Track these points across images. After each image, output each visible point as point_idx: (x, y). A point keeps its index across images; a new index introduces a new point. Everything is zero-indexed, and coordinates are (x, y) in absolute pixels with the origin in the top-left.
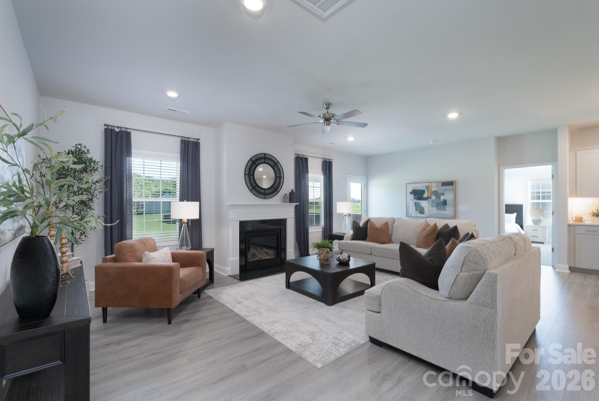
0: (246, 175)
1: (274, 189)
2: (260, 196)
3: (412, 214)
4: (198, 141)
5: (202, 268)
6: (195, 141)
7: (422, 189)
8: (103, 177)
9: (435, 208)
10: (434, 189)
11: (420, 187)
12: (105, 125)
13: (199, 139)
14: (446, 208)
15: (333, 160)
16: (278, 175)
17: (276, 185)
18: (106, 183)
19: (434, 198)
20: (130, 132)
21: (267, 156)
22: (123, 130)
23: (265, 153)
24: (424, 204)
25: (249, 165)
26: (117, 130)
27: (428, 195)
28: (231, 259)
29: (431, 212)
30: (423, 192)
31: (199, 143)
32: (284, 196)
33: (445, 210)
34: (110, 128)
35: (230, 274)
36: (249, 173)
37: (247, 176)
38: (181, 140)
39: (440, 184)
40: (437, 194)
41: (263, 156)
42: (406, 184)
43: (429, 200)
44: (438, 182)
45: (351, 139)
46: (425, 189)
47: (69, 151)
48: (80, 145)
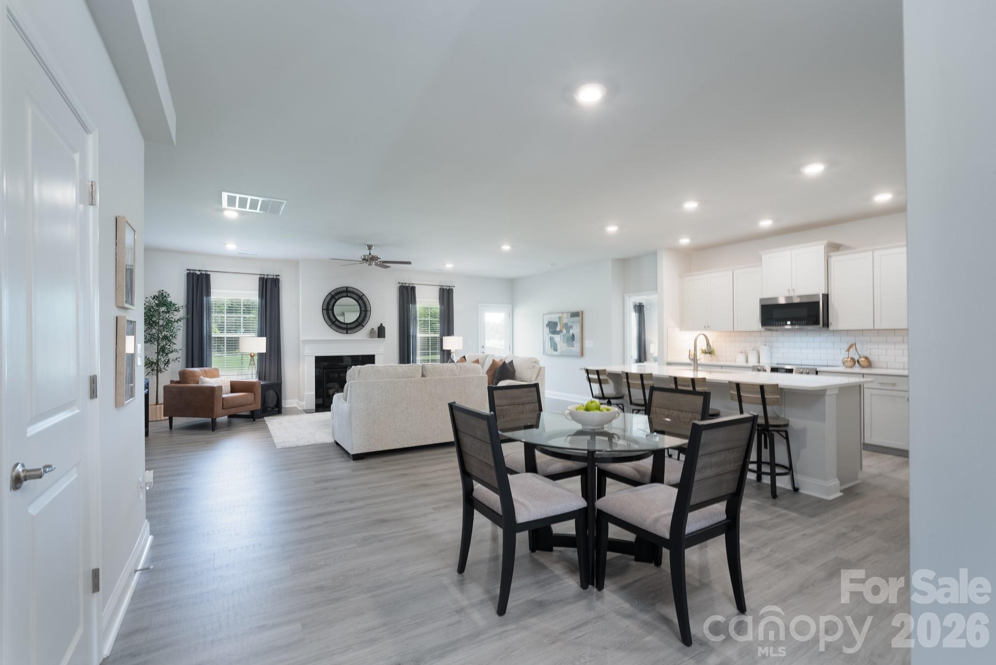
0: (324, 309)
1: (359, 323)
2: (340, 330)
3: (547, 352)
4: (278, 277)
5: (255, 395)
6: (275, 277)
7: (556, 321)
8: (185, 314)
9: (565, 344)
10: (565, 321)
11: (554, 318)
12: (188, 270)
13: (279, 276)
14: (574, 344)
15: (454, 287)
16: (363, 309)
17: (361, 319)
18: (187, 319)
19: (564, 331)
20: (210, 275)
21: (349, 289)
22: (203, 272)
23: (347, 286)
24: (557, 338)
25: (328, 299)
26: (199, 273)
27: (560, 328)
28: (306, 394)
29: (563, 349)
30: (555, 324)
31: (278, 280)
32: (371, 331)
33: (573, 346)
34: (192, 272)
35: (305, 408)
36: (327, 307)
37: (325, 311)
38: (260, 278)
39: (569, 314)
40: (567, 327)
41: (345, 289)
42: (543, 315)
43: (561, 334)
44: (567, 313)
45: (449, 266)
46: (557, 320)
47: (154, 296)
48: (163, 291)
